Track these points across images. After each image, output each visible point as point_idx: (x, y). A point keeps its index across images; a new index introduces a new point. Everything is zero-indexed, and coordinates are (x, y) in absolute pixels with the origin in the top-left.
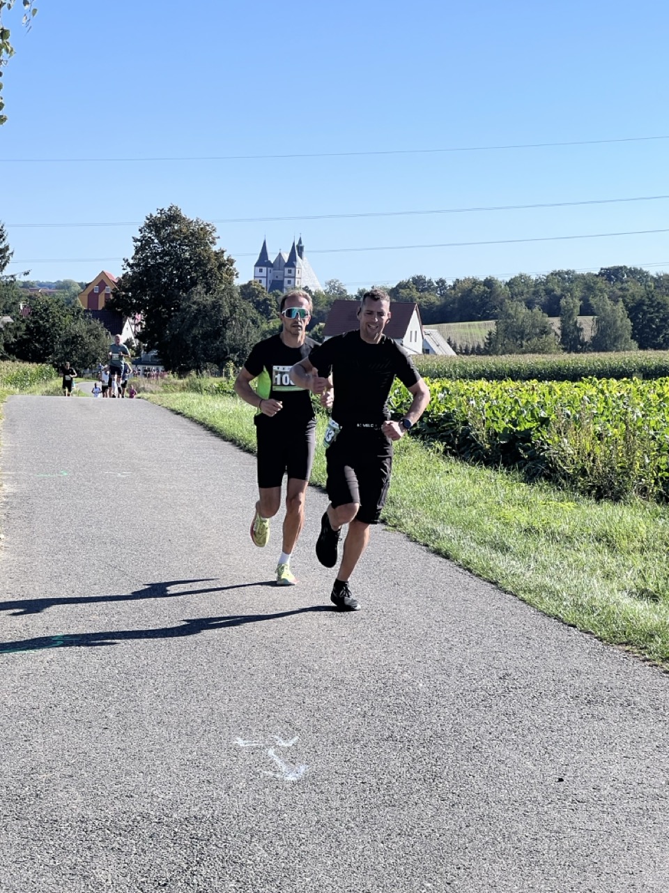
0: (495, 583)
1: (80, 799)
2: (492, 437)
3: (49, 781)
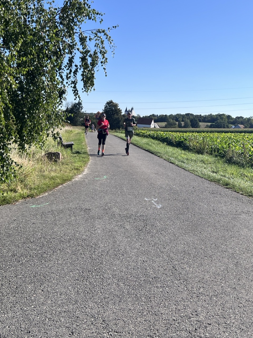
0: (184, 169)
1: (118, 210)
2: (176, 142)
3: (111, 206)
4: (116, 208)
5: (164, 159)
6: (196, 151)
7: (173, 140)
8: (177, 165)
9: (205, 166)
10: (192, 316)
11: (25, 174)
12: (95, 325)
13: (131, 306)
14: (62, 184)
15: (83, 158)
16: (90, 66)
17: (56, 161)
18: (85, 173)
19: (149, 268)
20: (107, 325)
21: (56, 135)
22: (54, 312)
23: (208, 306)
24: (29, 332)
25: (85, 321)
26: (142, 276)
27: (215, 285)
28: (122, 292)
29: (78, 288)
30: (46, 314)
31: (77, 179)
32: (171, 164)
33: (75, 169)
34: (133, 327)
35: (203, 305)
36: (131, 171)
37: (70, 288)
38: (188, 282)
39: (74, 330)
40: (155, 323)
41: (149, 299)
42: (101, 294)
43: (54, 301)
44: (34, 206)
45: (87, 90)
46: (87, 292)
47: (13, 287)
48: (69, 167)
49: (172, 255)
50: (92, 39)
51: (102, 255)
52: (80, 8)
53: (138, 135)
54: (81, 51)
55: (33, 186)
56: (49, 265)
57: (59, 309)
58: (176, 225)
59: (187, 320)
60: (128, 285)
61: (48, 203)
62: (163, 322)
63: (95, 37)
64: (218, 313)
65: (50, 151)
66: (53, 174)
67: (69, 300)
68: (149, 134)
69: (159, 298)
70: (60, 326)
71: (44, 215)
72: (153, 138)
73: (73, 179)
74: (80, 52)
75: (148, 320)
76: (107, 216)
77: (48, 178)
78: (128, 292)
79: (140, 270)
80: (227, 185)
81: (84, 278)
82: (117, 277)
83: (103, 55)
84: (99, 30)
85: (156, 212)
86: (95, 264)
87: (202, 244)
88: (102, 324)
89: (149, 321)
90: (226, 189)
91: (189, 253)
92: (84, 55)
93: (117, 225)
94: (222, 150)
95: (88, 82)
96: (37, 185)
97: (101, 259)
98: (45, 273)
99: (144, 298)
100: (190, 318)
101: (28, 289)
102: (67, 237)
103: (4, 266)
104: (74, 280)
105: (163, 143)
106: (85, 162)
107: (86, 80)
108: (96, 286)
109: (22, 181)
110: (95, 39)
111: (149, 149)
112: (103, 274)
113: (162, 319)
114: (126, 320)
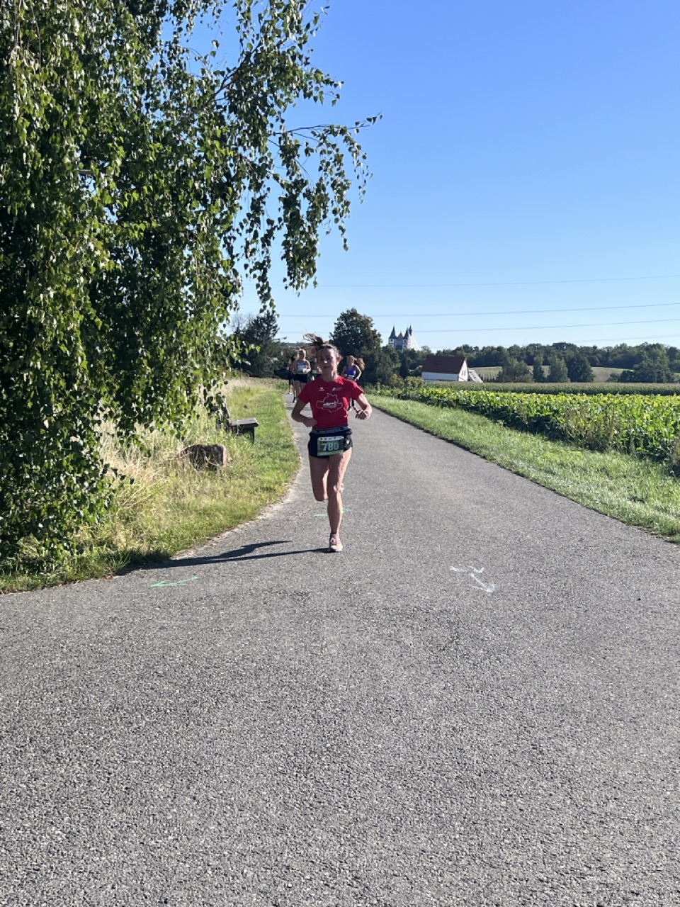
0: (554, 490)
1: (380, 596)
2: (529, 419)
3: (360, 585)
4: (375, 591)
5: (499, 465)
6: (586, 444)
7: (523, 414)
8: (535, 481)
9: (612, 483)
10: (589, 872)
11: (135, 500)
12: (333, 888)
13: (427, 842)
14: (230, 528)
15: (281, 460)
16: (305, 221)
17: (212, 468)
18: (288, 500)
19: (469, 747)
20: (364, 890)
21: (214, 402)
22: (226, 853)
23: (629, 847)
24: (166, 902)
25: (308, 878)
26: (451, 768)
27: (646, 794)
28: (400, 806)
29: (285, 794)
30: (205, 858)
31: (269, 515)
32: (518, 478)
33: (263, 489)
34: (433, 896)
35: (615, 845)
36: (409, 495)
37: (265, 793)
38: (574, 786)
39: (280, 900)
40: (491, 886)
41: (472, 825)
42: (345, 811)
43: (225, 825)
44: (160, 585)
45: (296, 283)
46: (308, 806)
47: (117, 788)
48: (248, 483)
49: (529, 714)
50: (312, 151)
51: (343, 710)
52: (282, 70)
53: (424, 400)
54: (284, 182)
55: (156, 532)
56: (206, 734)
57: (240, 847)
58: (537, 637)
59: (574, 882)
60: (416, 790)
61: (196, 578)
62: (513, 884)
63: (321, 144)
64: (659, 865)
65: (197, 442)
66: (206, 502)
67: (264, 823)
68: (455, 398)
69: (498, 824)
70: (244, 888)
71: (188, 607)
72: (466, 407)
73: (260, 514)
74: (282, 185)
75: (471, 880)
76: (352, 611)
77: (196, 511)
78: (416, 808)
79: (445, 751)
80: (672, 533)
81: (301, 768)
82: (385, 768)
83: (339, 192)
84: (331, 127)
85: (483, 603)
86: (326, 734)
87: (610, 687)
88: (352, 886)
89: (475, 882)
90: (669, 545)
91: (574, 711)
92: (291, 193)
93: (381, 636)
94: (657, 440)
95: (299, 261)
96: (167, 531)
97: (341, 722)
98: (199, 754)
99: (460, 823)
100: (583, 876)
101: (157, 793)
102: (249, 663)
103: (92, 735)
104: (275, 775)
105: (495, 422)
106: (289, 471)
107: (294, 258)
108: (331, 789)
109: (128, 519)
110: (320, 149)
111: (457, 438)
112: (348, 759)
113: (510, 876)
114: (414, 877)
